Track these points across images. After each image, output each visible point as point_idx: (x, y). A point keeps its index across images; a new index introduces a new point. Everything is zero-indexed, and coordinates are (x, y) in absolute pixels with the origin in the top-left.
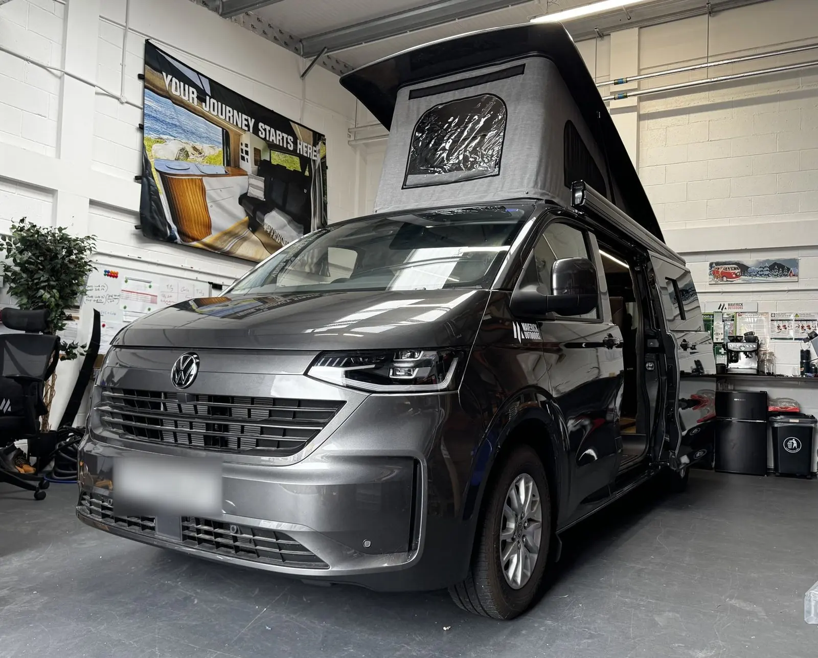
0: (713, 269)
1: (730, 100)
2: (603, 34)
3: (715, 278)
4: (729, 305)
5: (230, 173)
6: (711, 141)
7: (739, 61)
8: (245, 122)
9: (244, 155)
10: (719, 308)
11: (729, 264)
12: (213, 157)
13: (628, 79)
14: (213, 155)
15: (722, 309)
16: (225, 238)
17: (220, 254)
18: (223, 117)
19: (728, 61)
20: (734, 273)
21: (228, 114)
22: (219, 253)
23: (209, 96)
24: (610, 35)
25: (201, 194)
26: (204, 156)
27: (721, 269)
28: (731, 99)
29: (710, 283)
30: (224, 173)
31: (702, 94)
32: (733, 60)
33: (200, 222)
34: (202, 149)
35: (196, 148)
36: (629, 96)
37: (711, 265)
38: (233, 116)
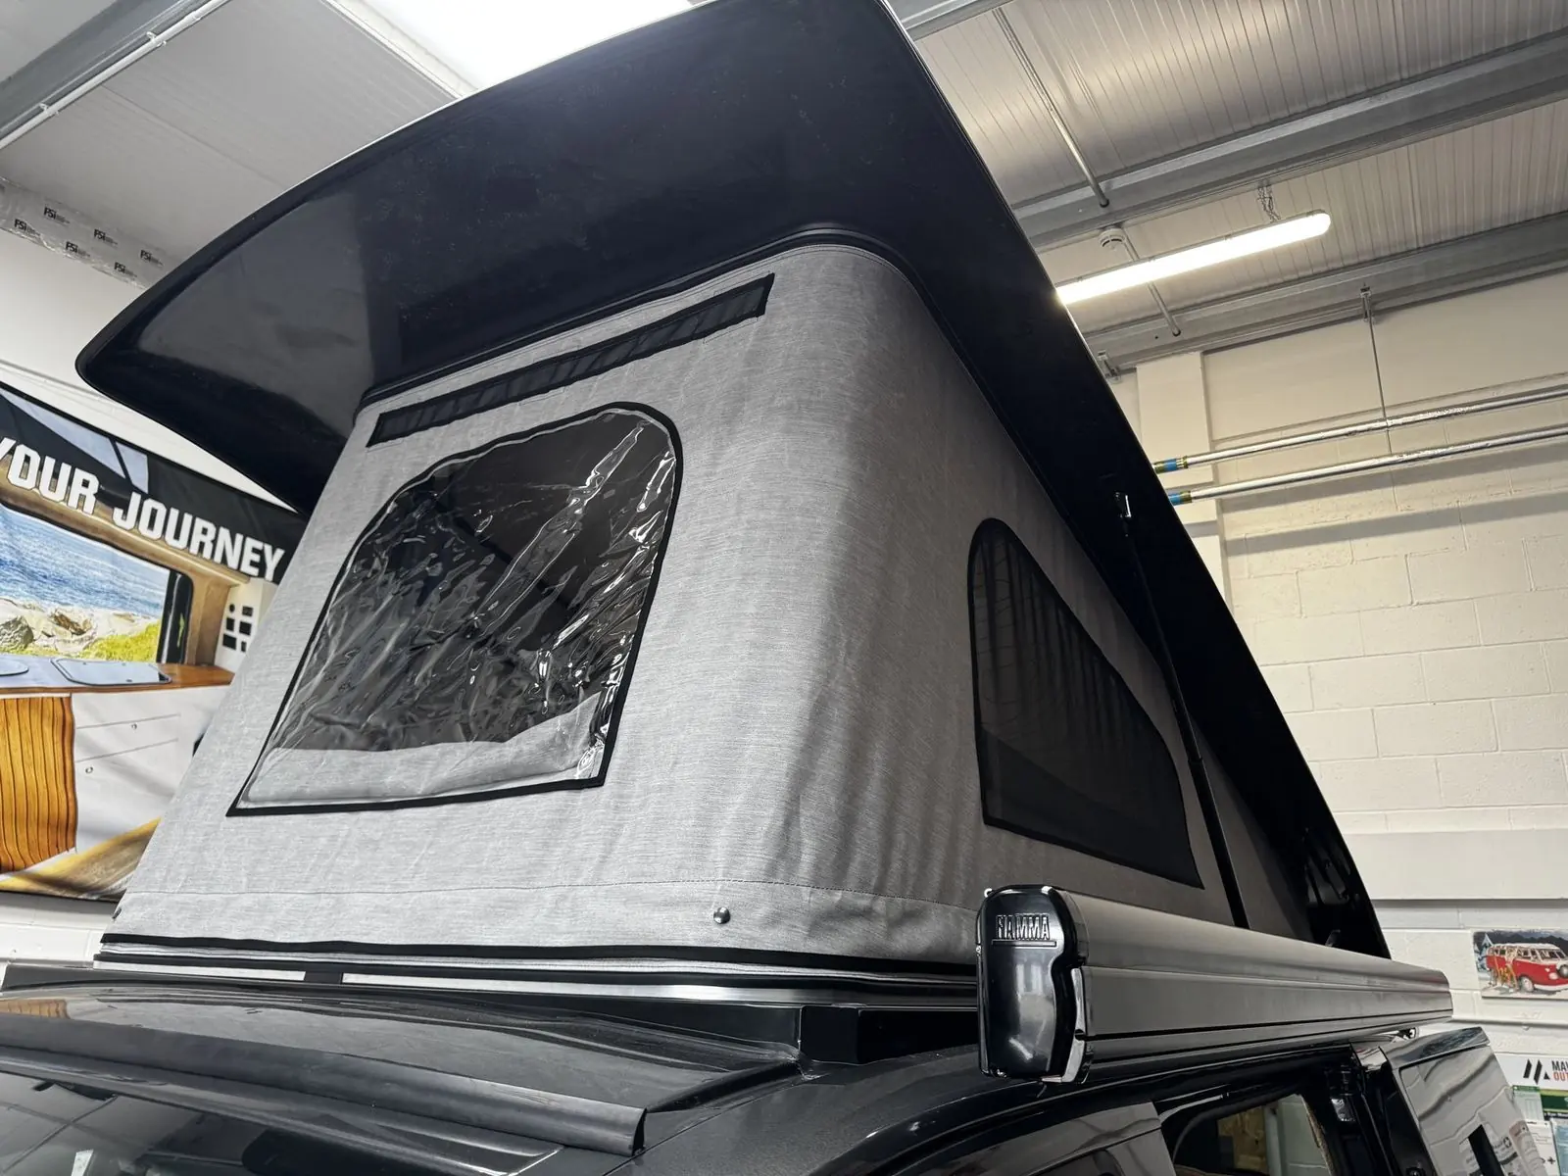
0: (1486, 952)
1: (1450, 506)
2: (1118, 368)
3: (1496, 978)
4: (1555, 1066)
5: (177, 680)
6: (1418, 604)
7: (1468, 412)
8: (250, 556)
9: (236, 633)
10: (1526, 1075)
11: (1532, 940)
12: (123, 642)
13: (1189, 460)
14: (124, 636)
15: (1536, 1078)
16: (126, 853)
17: (97, 901)
18: (182, 543)
19: (1439, 414)
20: (1553, 968)
21: (197, 538)
22: (94, 898)
23: (139, 491)
24: (1135, 369)
25: (58, 738)
26: (91, 638)
27: (1512, 953)
28: (1454, 505)
29: (1486, 994)
30: (157, 680)
31: (1376, 494)
32: (1451, 411)
33: (32, 818)
34: (85, 622)
35: (67, 620)
36: (1195, 498)
37: (1478, 938)
38: (214, 542)
